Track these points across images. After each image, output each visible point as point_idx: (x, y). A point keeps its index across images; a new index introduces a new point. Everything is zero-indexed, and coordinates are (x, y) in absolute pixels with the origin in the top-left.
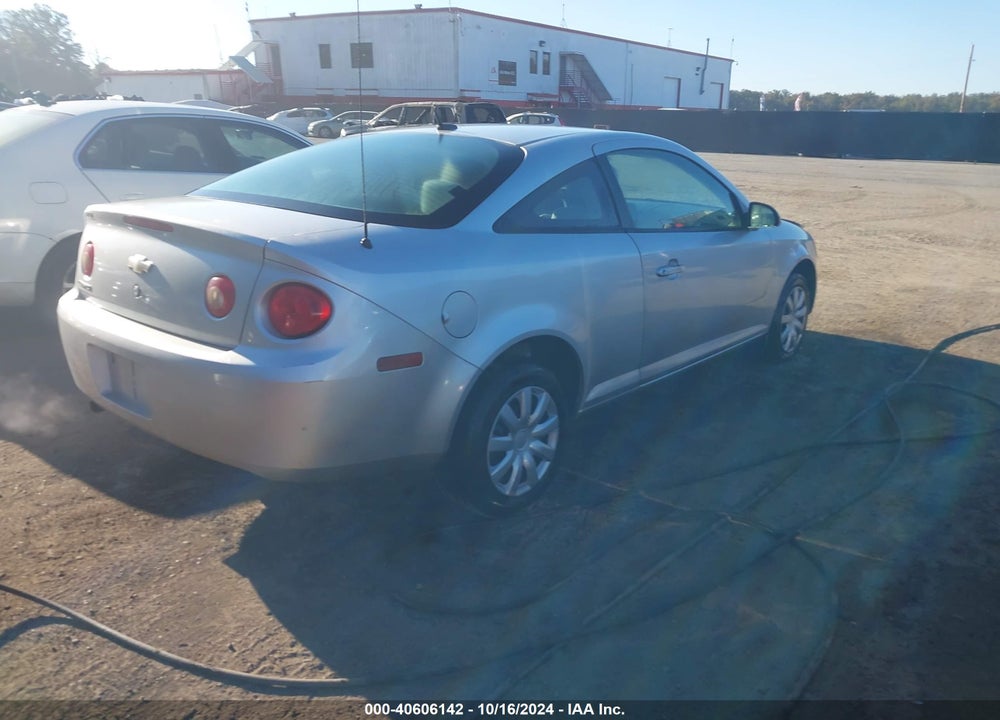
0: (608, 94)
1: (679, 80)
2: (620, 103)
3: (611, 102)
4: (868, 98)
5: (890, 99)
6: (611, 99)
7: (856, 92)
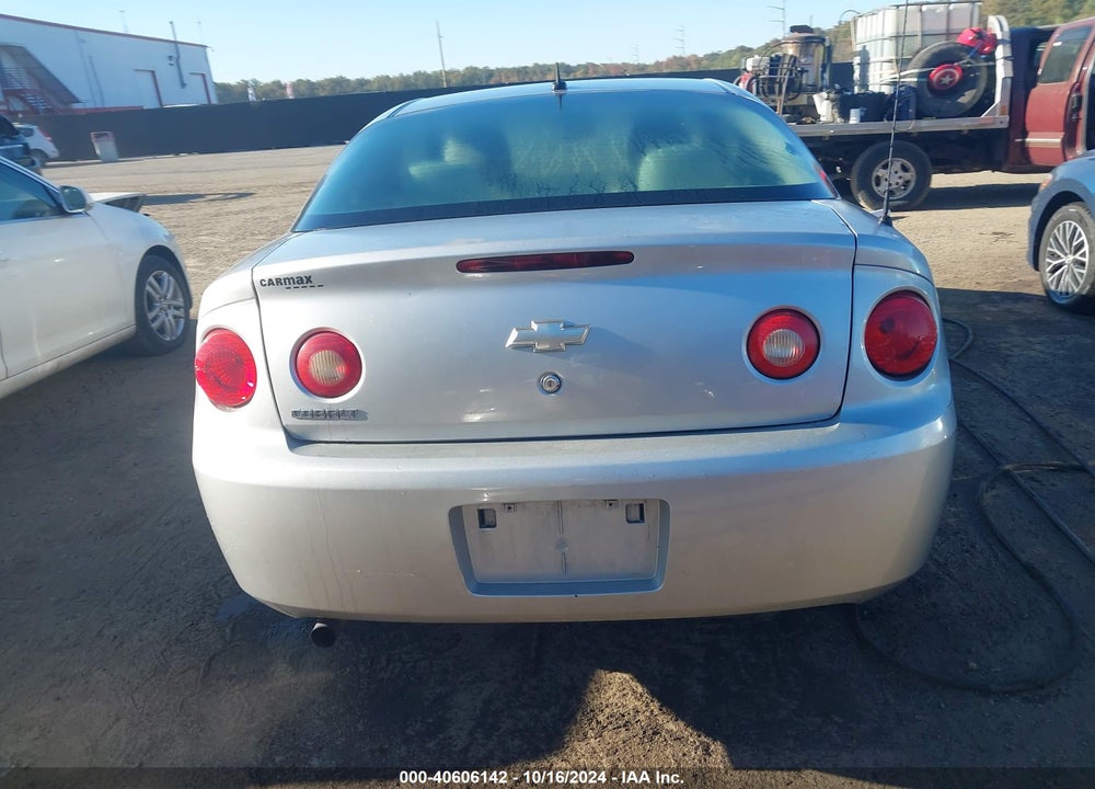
0: (73, 96)
1: (153, 72)
2: (90, 105)
3: (76, 106)
4: (341, 81)
5: (362, 83)
6: (78, 102)
7: (328, 77)
